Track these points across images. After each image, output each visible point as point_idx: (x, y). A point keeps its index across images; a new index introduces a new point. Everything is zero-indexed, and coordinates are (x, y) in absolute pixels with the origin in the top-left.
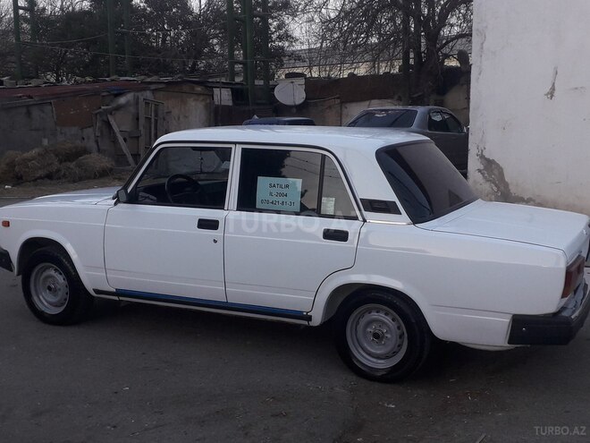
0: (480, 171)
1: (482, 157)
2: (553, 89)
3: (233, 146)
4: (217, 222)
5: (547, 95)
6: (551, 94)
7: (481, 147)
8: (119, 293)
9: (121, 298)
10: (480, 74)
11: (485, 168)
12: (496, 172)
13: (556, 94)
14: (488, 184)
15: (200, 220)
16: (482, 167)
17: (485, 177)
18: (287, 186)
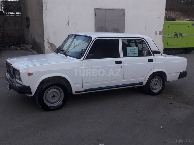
0: (49, 47)
1: (49, 43)
2: (68, 22)
3: (119, 38)
4: (121, 61)
5: (67, 24)
6: (68, 24)
7: (48, 40)
8: (86, 90)
9: (85, 92)
10: (46, 16)
11: (50, 46)
12: (54, 47)
13: (69, 24)
14: (52, 51)
15: (116, 61)
16: (49, 46)
17: (50, 49)
18: (134, 49)
